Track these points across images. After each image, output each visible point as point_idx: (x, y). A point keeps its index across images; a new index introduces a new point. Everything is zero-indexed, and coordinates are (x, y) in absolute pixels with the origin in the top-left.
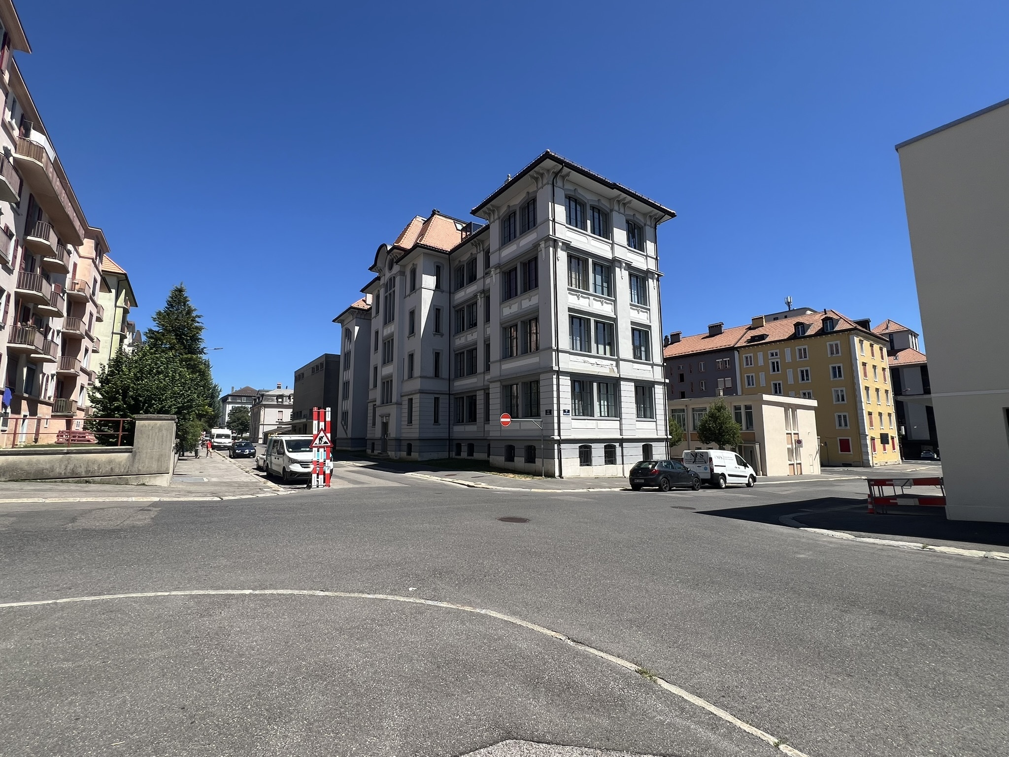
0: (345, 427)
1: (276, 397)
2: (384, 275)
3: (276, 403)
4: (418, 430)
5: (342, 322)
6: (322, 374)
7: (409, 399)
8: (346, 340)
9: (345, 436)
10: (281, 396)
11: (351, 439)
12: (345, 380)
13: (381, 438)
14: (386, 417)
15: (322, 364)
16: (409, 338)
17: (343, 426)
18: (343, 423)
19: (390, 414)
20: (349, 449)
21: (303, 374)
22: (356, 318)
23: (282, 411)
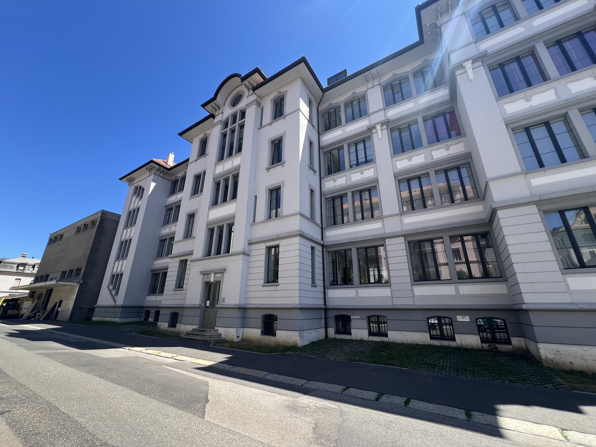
0: (114, 292)
1: (16, 265)
2: (223, 113)
3: (15, 270)
4: (297, 293)
5: (131, 181)
6: (93, 232)
7: (267, 247)
8: (134, 198)
9: (112, 303)
10: (24, 265)
11: (123, 307)
12: (123, 238)
13: (200, 305)
14: (215, 274)
15: (93, 222)
16: (268, 169)
17: (110, 291)
18: (111, 287)
19: (225, 270)
20: (117, 320)
21: (61, 236)
22: (154, 174)
23: (20, 279)
